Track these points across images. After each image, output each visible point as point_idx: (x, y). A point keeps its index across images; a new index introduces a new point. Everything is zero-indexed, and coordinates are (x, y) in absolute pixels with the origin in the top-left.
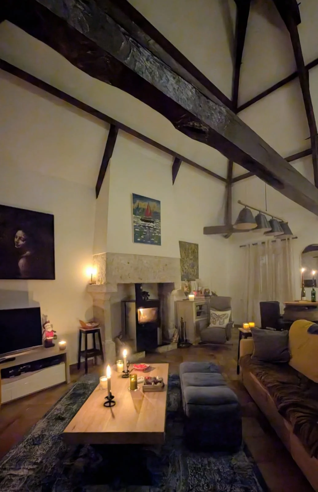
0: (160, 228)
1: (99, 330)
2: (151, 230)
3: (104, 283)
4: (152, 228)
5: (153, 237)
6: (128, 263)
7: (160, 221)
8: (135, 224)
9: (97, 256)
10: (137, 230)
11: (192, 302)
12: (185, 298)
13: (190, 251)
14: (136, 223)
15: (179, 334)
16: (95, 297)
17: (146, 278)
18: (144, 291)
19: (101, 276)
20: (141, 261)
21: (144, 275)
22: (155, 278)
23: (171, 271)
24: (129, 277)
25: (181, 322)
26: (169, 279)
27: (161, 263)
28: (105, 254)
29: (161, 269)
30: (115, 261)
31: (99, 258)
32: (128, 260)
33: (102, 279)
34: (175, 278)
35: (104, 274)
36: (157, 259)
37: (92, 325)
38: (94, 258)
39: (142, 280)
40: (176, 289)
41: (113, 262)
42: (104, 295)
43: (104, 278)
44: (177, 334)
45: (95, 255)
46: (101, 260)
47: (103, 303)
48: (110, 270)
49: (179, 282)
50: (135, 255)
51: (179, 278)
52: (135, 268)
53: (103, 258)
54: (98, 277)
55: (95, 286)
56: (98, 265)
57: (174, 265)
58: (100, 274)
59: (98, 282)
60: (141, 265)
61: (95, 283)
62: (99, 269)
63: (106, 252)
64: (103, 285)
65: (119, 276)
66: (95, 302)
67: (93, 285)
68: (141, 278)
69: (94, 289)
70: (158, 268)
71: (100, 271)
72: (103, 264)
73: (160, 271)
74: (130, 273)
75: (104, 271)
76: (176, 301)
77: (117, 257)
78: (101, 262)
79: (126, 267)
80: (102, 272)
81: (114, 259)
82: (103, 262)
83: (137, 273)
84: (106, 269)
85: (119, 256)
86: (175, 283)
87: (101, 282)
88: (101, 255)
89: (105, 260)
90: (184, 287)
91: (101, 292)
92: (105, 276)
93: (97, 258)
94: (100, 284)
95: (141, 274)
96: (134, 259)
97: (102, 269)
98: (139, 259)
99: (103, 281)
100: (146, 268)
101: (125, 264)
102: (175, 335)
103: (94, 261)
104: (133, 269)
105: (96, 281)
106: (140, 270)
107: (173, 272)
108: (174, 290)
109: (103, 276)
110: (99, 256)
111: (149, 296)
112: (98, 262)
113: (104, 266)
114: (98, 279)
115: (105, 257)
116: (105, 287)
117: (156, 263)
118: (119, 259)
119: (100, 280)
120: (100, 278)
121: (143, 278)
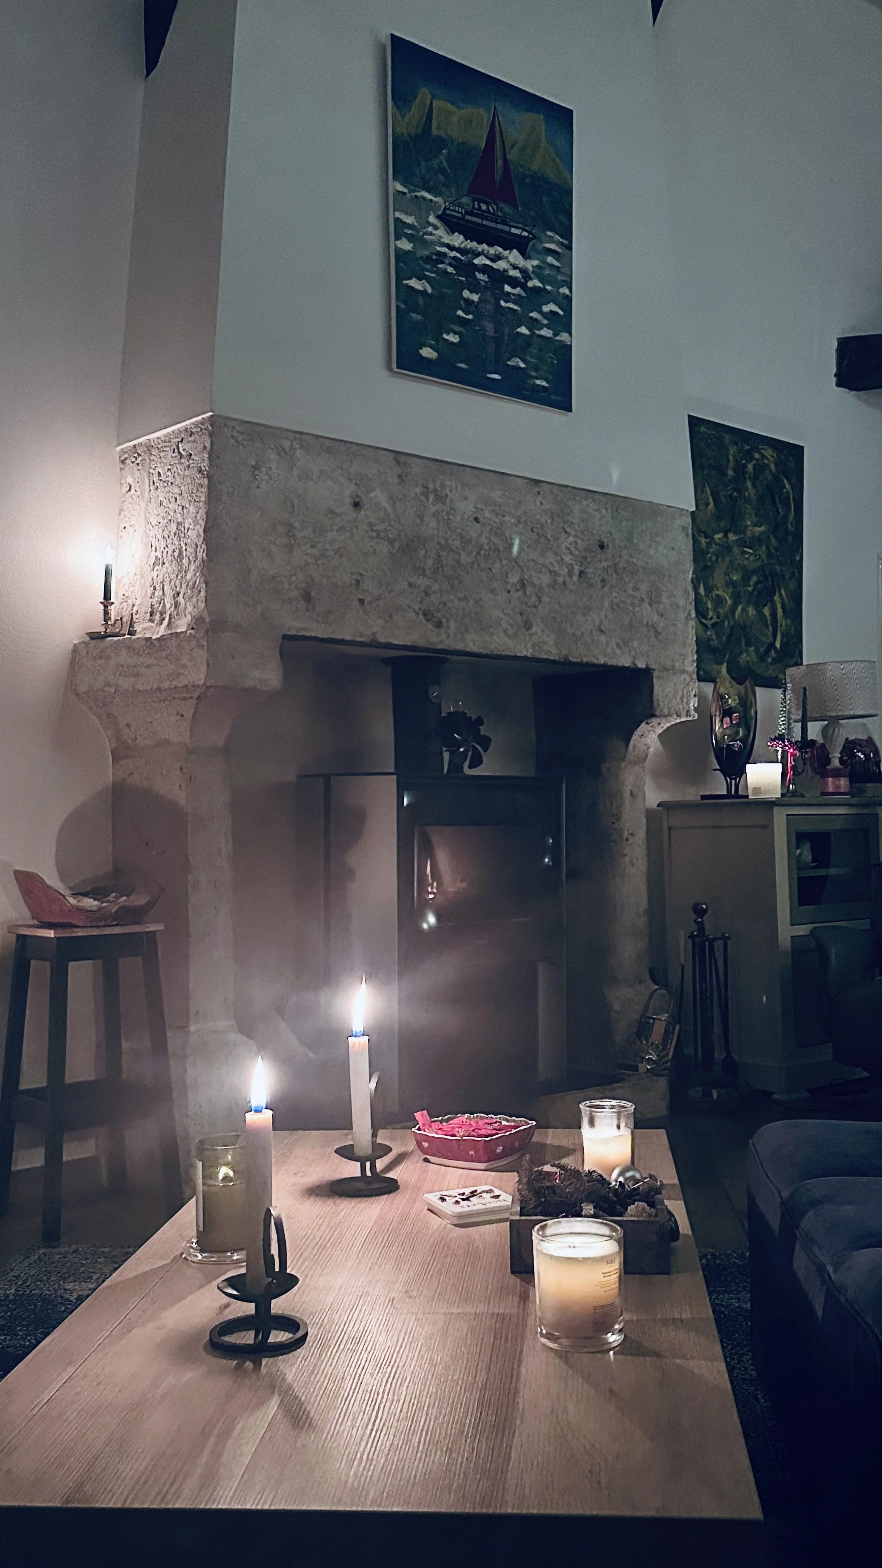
0: (565, 290)
1: (152, 935)
2: (507, 297)
3: (197, 623)
4: (514, 282)
5: (522, 346)
6: (356, 505)
7: (569, 248)
8: (406, 245)
9: (149, 447)
10: (413, 283)
11: (770, 804)
12: (719, 785)
13: (750, 491)
14: (411, 238)
15: (677, 1017)
16: (128, 725)
17: (467, 620)
18: (449, 711)
19: (173, 582)
20: (441, 498)
21: (460, 599)
22: (528, 625)
23: (630, 592)
24: (361, 601)
25: (692, 937)
26: (618, 644)
27: (573, 533)
28: (205, 429)
29: (570, 566)
30: (266, 477)
31: (162, 465)
32: (356, 487)
33: (181, 595)
34: (661, 642)
35: (192, 563)
36: (544, 502)
37: (102, 903)
38: (127, 469)
39: (442, 630)
40: (665, 716)
41: (258, 487)
42: (188, 709)
43: (193, 587)
44: (663, 1019)
45: (135, 446)
46: (173, 471)
47: (181, 769)
48: (233, 536)
49: (684, 672)
50: (402, 459)
51: (684, 645)
52: (397, 544)
53: (191, 455)
54: (149, 587)
55: (131, 650)
56: (154, 509)
57: (652, 552)
58: (165, 570)
59: (151, 615)
60: (438, 529)
61: (131, 625)
62: (160, 537)
63: (210, 414)
64: (188, 635)
65: (293, 587)
66: (127, 757)
67: (116, 646)
68: (439, 615)
69: (122, 674)
70: (547, 562)
71: (163, 545)
72: (190, 498)
73: (560, 580)
74: (362, 572)
75: (197, 545)
76: (659, 805)
77: (286, 453)
78: (172, 483)
79: (337, 531)
80: (180, 553)
81: (264, 470)
82: (188, 484)
83: (413, 580)
84: (205, 531)
85: (299, 453)
86: (655, 674)
87: (170, 615)
88: (171, 437)
89: (200, 471)
90: (716, 711)
91: (169, 688)
92: (198, 574)
93: (150, 464)
94: (162, 631)
95: (436, 587)
96: (396, 481)
97: (183, 529)
98: (427, 488)
99: (190, 608)
100: (474, 553)
101: (338, 511)
102: (653, 1024)
103: (125, 485)
104: (384, 548)
105: (135, 609)
106: (430, 562)
107: (642, 600)
108: (647, 723)
109: (188, 577)
110: (158, 448)
111: (485, 751)
112: (152, 491)
113: (194, 511)
114: (154, 601)
115: (202, 446)
116: (202, 646)
117: (537, 528)
118: (291, 469)
119: (168, 606)
120: (166, 593)
121: (451, 616)
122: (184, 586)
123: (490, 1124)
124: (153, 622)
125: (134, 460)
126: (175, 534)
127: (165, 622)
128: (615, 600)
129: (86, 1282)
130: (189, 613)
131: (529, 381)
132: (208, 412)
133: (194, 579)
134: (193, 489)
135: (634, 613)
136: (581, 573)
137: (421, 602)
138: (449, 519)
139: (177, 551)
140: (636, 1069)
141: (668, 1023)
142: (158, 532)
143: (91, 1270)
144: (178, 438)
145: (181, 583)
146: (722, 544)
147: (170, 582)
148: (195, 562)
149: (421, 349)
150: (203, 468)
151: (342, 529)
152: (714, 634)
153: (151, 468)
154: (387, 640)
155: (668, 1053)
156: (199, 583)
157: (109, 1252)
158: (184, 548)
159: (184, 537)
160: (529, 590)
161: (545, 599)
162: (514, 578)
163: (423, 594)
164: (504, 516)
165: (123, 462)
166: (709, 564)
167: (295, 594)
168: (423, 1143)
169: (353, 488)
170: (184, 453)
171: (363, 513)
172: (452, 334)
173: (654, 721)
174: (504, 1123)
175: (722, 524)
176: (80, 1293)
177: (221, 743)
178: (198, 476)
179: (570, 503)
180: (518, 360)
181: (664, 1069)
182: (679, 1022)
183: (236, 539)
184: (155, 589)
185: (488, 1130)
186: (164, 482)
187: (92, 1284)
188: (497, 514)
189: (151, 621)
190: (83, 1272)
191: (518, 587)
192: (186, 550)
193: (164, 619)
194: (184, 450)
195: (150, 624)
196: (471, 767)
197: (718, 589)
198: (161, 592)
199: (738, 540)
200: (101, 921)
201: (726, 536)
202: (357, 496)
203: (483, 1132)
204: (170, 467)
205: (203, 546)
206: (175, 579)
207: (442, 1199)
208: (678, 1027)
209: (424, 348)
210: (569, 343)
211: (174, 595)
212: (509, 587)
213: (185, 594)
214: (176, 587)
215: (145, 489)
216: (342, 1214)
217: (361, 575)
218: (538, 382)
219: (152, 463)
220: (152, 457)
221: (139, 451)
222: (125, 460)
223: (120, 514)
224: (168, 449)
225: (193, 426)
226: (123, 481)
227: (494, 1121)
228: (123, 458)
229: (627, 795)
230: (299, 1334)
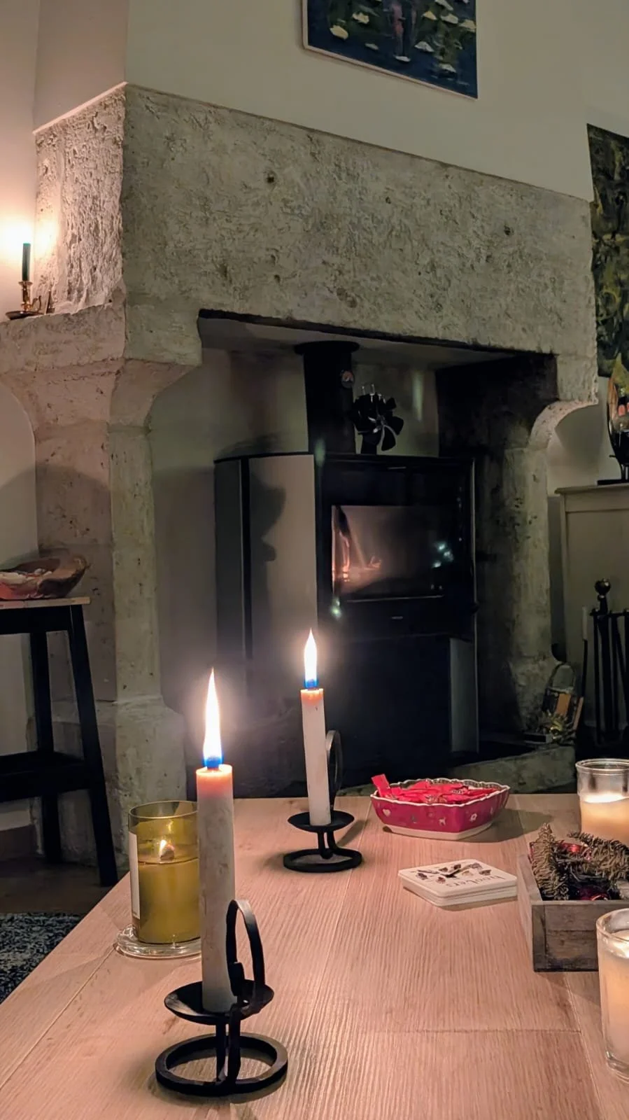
1: (78, 608)
3: (115, 294)
6: (270, 180)
9: (64, 127)
12: (613, 471)
15: (581, 690)
16: (49, 406)
17: (380, 300)
18: (361, 395)
19: (89, 257)
20: (352, 177)
21: (372, 279)
22: (439, 307)
23: (535, 278)
24: (277, 277)
25: (593, 613)
26: (524, 330)
27: (479, 217)
28: (119, 100)
29: (478, 250)
30: (181, 149)
31: (78, 141)
32: (270, 163)
33: (97, 270)
34: (564, 328)
35: (109, 235)
36: (452, 186)
37: (27, 577)
38: (43, 151)
39: (356, 310)
40: (567, 401)
41: (173, 159)
42: (108, 383)
43: (110, 260)
44: (567, 692)
45: (50, 128)
46: (88, 147)
47: (102, 447)
48: (149, 206)
49: (585, 358)
50: (315, 137)
51: (585, 331)
52: (311, 221)
53: (105, 128)
54: (66, 265)
55: (49, 327)
56: (69, 187)
57: (554, 239)
58: (81, 246)
59: (69, 293)
60: (351, 209)
61: (49, 303)
62: (76, 215)
63: (124, 83)
64: (105, 308)
65: (209, 261)
66: (49, 438)
67: (35, 326)
68: (353, 295)
69: (42, 352)
70: (456, 245)
71: (79, 220)
72: (105, 171)
73: (468, 265)
74: (278, 248)
75: (112, 217)
76: (556, 492)
77: (200, 126)
78: (87, 159)
79: (252, 205)
80: (97, 226)
81: (179, 142)
82: (103, 157)
83: (326, 258)
84: (121, 201)
85: (213, 127)
86: (559, 359)
87: (87, 290)
88: (86, 113)
89: (115, 142)
90: (612, 398)
91: (89, 364)
92: (114, 246)
93: (65, 144)
94: (80, 306)
95: (348, 266)
96: (310, 158)
97: (98, 203)
98: (340, 167)
99: (107, 281)
100: (387, 233)
101: (252, 185)
102: (558, 697)
103: (41, 168)
104: (298, 225)
105: (53, 288)
106: (343, 240)
107: (546, 286)
108: (550, 408)
109: (105, 249)
110: (73, 127)
111: (398, 433)
112: (68, 169)
113: (110, 183)
114: (72, 278)
115: (116, 117)
116: (121, 318)
117: (446, 211)
118: (206, 143)
119: (85, 282)
120: (83, 269)
121: (365, 296)
122: (101, 260)
123: (457, 789)
124: (70, 300)
125: (50, 142)
126: (91, 209)
127: (83, 299)
128: (520, 286)
129: (21, 952)
130: (106, 286)
131: (436, 65)
132: (120, 82)
133: (110, 252)
134: (107, 162)
135: (538, 299)
136: (488, 257)
137: (335, 280)
138: (361, 199)
139: (94, 225)
140: (543, 739)
141: (573, 696)
142: (74, 209)
143: (26, 939)
144: (92, 113)
145: (98, 257)
146: (610, 244)
147: (87, 258)
148: (111, 233)
149: (332, 27)
150: (118, 139)
151: (257, 204)
152: (604, 330)
153: (66, 147)
154: (304, 318)
155: (573, 725)
156: (116, 254)
157: (44, 921)
158: (100, 222)
159: (100, 210)
160: (439, 272)
161: (454, 281)
162: (425, 260)
163: (337, 273)
164: (414, 198)
165: (39, 145)
166: (599, 263)
167: (210, 267)
168: (384, 810)
169: (267, 163)
170: (98, 127)
171: (276, 188)
172: (361, 14)
173: (557, 405)
174: (471, 788)
175: (610, 225)
176: (14, 964)
177: (140, 422)
178: (112, 147)
179: (476, 188)
180: (425, 43)
181: (571, 739)
182: (583, 694)
183: (152, 209)
184: (72, 266)
185: (458, 795)
186: (79, 159)
187: (28, 953)
188: (406, 195)
189: (69, 299)
190: (18, 942)
191: (429, 270)
192: (102, 223)
193: (81, 296)
194: (98, 124)
195: (69, 302)
196: (384, 448)
197: (607, 287)
198: (78, 270)
199: (624, 241)
200: (26, 594)
201: (613, 237)
202: (272, 172)
203: (454, 798)
204: (85, 143)
205: (119, 217)
206: (92, 253)
207: (422, 876)
208: (582, 700)
209: (335, 26)
210: (474, 31)
211: (91, 270)
212: (420, 269)
213: (101, 267)
214: (93, 262)
215: (61, 169)
216: (303, 894)
217: (277, 251)
218: (445, 67)
219: (68, 142)
220: (68, 136)
221: (55, 133)
222: (41, 143)
223: (37, 197)
224: (83, 126)
225: (107, 99)
226: (40, 165)
227: (461, 786)
228: (38, 142)
229: (530, 480)
230: (278, 1065)
